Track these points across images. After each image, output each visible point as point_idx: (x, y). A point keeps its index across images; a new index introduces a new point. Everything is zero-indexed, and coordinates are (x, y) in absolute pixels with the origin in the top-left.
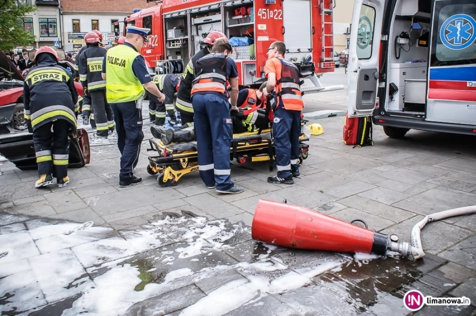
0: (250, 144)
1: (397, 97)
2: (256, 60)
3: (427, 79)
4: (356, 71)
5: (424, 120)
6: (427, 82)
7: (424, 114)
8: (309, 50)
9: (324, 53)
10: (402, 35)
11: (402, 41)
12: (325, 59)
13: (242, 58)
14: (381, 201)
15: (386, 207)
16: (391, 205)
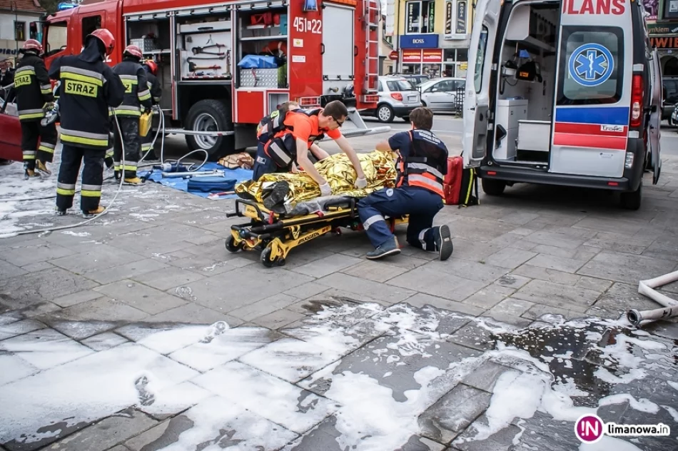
1: (505, 142)
2: (289, 89)
3: (552, 120)
4: (474, 109)
5: (546, 171)
6: (551, 124)
7: (546, 164)
8: (350, 77)
9: (367, 83)
10: (508, 64)
11: (509, 72)
13: (265, 86)
14: (560, 269)
15: (574, 276)
16: (575, 273)
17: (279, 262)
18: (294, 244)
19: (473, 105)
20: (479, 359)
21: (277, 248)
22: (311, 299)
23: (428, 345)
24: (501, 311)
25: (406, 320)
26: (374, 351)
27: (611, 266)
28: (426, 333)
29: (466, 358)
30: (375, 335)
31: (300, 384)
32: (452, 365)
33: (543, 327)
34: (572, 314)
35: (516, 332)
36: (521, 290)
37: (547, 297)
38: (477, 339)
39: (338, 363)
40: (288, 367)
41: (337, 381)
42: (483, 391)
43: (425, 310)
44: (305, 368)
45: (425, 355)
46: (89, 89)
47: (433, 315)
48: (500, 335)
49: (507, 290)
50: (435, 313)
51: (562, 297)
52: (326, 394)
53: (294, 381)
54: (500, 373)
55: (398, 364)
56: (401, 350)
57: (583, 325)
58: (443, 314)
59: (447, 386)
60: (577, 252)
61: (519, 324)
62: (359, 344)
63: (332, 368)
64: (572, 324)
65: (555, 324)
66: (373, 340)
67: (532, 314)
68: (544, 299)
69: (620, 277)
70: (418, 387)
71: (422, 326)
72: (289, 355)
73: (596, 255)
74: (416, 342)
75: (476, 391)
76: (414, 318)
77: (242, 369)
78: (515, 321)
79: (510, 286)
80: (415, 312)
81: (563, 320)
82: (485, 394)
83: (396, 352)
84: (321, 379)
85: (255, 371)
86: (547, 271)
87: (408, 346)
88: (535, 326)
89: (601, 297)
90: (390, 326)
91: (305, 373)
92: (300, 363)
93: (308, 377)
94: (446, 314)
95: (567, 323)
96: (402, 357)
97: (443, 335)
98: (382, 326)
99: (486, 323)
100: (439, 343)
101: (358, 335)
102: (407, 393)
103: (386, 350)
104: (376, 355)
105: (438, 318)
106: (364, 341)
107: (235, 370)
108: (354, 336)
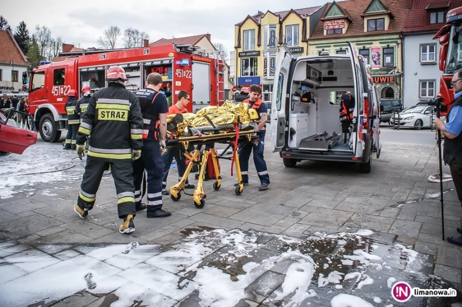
1: (295, 137)
4: (276, 119)
8: (208, 102)
10: (296, 94)
11: (296, 98)
14: (326, 207)
15: (333, 210)
16: (334, 209)
19: (276, 117)
22: (186, 228)
23: (251, 250)
24: (292, 231)
25: (239, 238)
26: (221, 255)
27: (353, 204)
28: (250, 244)
29: (272, 256)
30: (221, 246)
31: (179, 274)
32: (264, 261)
33: (314, 238)
34: (331, 231)
35: (300, 242)
36: (303, 219)
37: (317, 222)
38: (278, 246)
39: (201, 262)
40: (172, 265)
41: (200, 272)
42: (280, 274)
43: (249, 232)
44: (182, 265)
45: (249, 256)
47: (254, 235)
48: (291, 244)
49: (295, 220)
50: (255, 233)
51: (326, 222)
52: (193, 279)
53: (175, 273)
54: (290, 264)
55: (234, 261)
56: (235, 254)
57: (336, 237)
58: (260, 234)
59: (261, 272)
60: (336, 197)
61: (301, 238)
62: (212, 252)
63: (197, 265)
64: (330, 236)
65: (321, 237)
66: (220, 249)
67: (309, 232)
68: (316, 223)
69: (358, 210)
70: (245, 273)
71: (248, 240)
72: (173, 259)
73: (345, 198)
74: (244, 249)
75: (277, 274)
76: (243, 236)
77: (146, 267)
78: (299, 236)
79: (297, 217)
80: (244, 233)
81: (326, 235)
82: (281, 275)
83: (233, 255)
84: (191, 271)
85: (154, 268)
86: (318, 208)
87: (240, 252)
88: (310, 238)
89: (347, 221)
90: (230, 241)
91: (182, 268)
92: (179, 263)
93: (184, 270)
94: (261, 233)
95: (328, 236)
96: (236, 258)
97: (259, 245)
98: (225, 241)
99: (283, 238)
100: (257, 250)
101: (212, 247)
102: (239, 277)
103: (227, 254)
104: (222, 257)
105: (257, 236)
106: (215, 250)
107: (142, 268)
108: (209, 247)
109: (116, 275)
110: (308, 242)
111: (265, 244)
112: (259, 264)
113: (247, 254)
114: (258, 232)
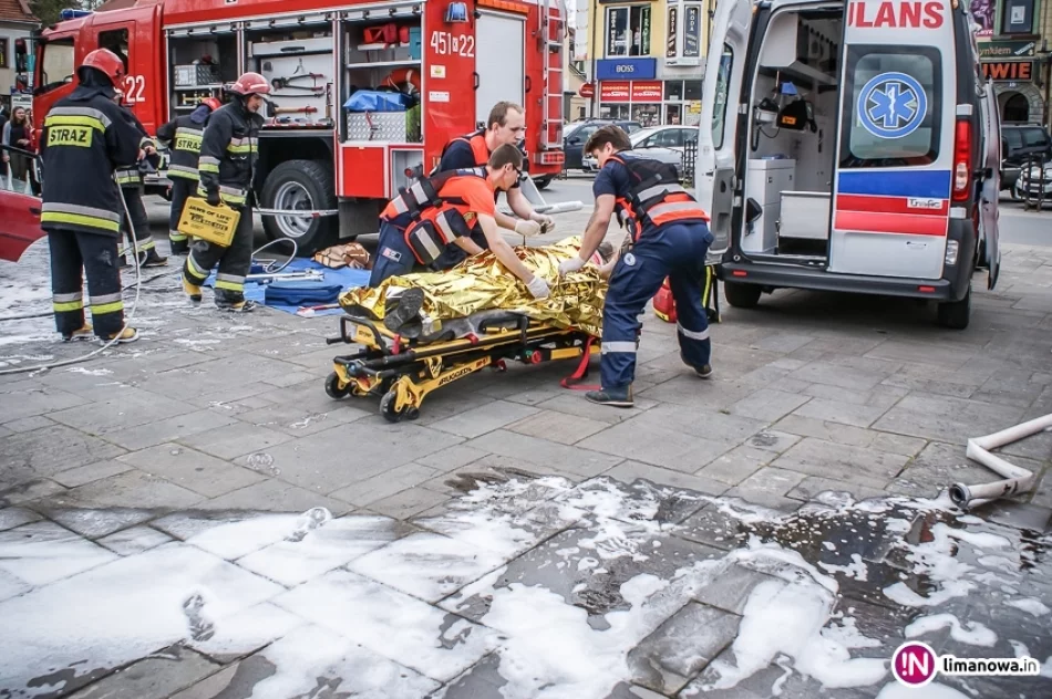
0: (509, 330)
1: (759, 225)
2: (423, 144)
3: (832, 191)
4: (711, 174)
5: (823, 270)
6: (831, 197)
7: (824, 258)
9: (546, 134)
10: (765, 104)
11: (766, 116)
12: (549, 145)
13: (386, 139)
14: (846, 422)
15: (866, 432)
16: (870, 428)
17: (409, 414)
18: (432, 385)
19: (710, 167)
20: (722, 563)
21: (405, 391)
22: (460, 471)
23: (642, 541)
24: (755, 487)
25: (608, 502)
26: (559, 552)
27: (924, 416)
28: (638, 523)
29: (701, 560)
30: (560, 527)
31: (442, 604)
32: (679, 573)
33: (820, 511)
34: (865, 491)
35: (778, 521)
36: (784, 455)
37: (826, 465)
38: (718, 531)
39: (502, 571)
40: (424, 578)
41: (501, 598)
42: (728, 612)
43: (637, 487)
44: (450, 580)
45: (639, 558)
46: (79, 135)
47: (650, 495)
48: (754, 524)
49: (764, 455)
50: (653, 492)
51: (850, 465)
52: (483, 620)
53: (433, 600)
54: (754, 584)
55: (596, 572)
56: (600, 551)
57: (882, 508)
58: (666, 493)
59: (669, 607)
60: (873, 394)
61: (782, 508)
62: (535, 541)
63: (493, 578)
64: (864, 507)
65: (838, 507)
66: (556, 535)
67: (804, 491)
68: (821, 468)
69: (938, 433)
70: (628, 606)
71: (634, 511)
72: (426, 559)
73: (901, 399)
74: (623, 537)
75: (718, 613)
76: (620, 499)
77: (352, 581)
78: (776, 503)
79: (769, 448)
80: (621, 490)
81: (850, 501)
82: (730, 616)
83: (593, 553)
84: (475, 597)
85: (372, 585)
86: (826, 424)
87: (611, 543)
88: (807, 510)
89: (909, 464)
90: (584, 512)
91: (451, 587)
92: (442, 572)
93: (456, 594)
94: (670, 492)
95: (857, 506)
96: (601, 561)
97: (665, 526)
98: (570, 513)
99: (732, 507)
100: (659, 539)
101: (534, 527)
102: (611, 617)
103: (576, 550)
104: (561, 558)
105: (658, 499)
106: (542, 537)
107: (340, 583)
108: (526, 528)
109: (269, 602)
110: (801, 521)
111: (681, 523)
112: (667, 583)
113: (633, 550)
114: (661, 487)
